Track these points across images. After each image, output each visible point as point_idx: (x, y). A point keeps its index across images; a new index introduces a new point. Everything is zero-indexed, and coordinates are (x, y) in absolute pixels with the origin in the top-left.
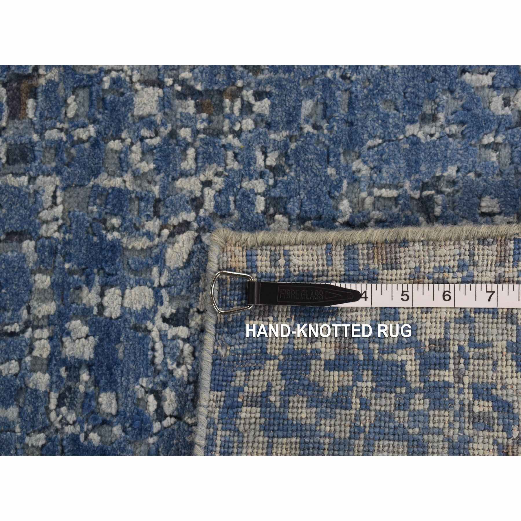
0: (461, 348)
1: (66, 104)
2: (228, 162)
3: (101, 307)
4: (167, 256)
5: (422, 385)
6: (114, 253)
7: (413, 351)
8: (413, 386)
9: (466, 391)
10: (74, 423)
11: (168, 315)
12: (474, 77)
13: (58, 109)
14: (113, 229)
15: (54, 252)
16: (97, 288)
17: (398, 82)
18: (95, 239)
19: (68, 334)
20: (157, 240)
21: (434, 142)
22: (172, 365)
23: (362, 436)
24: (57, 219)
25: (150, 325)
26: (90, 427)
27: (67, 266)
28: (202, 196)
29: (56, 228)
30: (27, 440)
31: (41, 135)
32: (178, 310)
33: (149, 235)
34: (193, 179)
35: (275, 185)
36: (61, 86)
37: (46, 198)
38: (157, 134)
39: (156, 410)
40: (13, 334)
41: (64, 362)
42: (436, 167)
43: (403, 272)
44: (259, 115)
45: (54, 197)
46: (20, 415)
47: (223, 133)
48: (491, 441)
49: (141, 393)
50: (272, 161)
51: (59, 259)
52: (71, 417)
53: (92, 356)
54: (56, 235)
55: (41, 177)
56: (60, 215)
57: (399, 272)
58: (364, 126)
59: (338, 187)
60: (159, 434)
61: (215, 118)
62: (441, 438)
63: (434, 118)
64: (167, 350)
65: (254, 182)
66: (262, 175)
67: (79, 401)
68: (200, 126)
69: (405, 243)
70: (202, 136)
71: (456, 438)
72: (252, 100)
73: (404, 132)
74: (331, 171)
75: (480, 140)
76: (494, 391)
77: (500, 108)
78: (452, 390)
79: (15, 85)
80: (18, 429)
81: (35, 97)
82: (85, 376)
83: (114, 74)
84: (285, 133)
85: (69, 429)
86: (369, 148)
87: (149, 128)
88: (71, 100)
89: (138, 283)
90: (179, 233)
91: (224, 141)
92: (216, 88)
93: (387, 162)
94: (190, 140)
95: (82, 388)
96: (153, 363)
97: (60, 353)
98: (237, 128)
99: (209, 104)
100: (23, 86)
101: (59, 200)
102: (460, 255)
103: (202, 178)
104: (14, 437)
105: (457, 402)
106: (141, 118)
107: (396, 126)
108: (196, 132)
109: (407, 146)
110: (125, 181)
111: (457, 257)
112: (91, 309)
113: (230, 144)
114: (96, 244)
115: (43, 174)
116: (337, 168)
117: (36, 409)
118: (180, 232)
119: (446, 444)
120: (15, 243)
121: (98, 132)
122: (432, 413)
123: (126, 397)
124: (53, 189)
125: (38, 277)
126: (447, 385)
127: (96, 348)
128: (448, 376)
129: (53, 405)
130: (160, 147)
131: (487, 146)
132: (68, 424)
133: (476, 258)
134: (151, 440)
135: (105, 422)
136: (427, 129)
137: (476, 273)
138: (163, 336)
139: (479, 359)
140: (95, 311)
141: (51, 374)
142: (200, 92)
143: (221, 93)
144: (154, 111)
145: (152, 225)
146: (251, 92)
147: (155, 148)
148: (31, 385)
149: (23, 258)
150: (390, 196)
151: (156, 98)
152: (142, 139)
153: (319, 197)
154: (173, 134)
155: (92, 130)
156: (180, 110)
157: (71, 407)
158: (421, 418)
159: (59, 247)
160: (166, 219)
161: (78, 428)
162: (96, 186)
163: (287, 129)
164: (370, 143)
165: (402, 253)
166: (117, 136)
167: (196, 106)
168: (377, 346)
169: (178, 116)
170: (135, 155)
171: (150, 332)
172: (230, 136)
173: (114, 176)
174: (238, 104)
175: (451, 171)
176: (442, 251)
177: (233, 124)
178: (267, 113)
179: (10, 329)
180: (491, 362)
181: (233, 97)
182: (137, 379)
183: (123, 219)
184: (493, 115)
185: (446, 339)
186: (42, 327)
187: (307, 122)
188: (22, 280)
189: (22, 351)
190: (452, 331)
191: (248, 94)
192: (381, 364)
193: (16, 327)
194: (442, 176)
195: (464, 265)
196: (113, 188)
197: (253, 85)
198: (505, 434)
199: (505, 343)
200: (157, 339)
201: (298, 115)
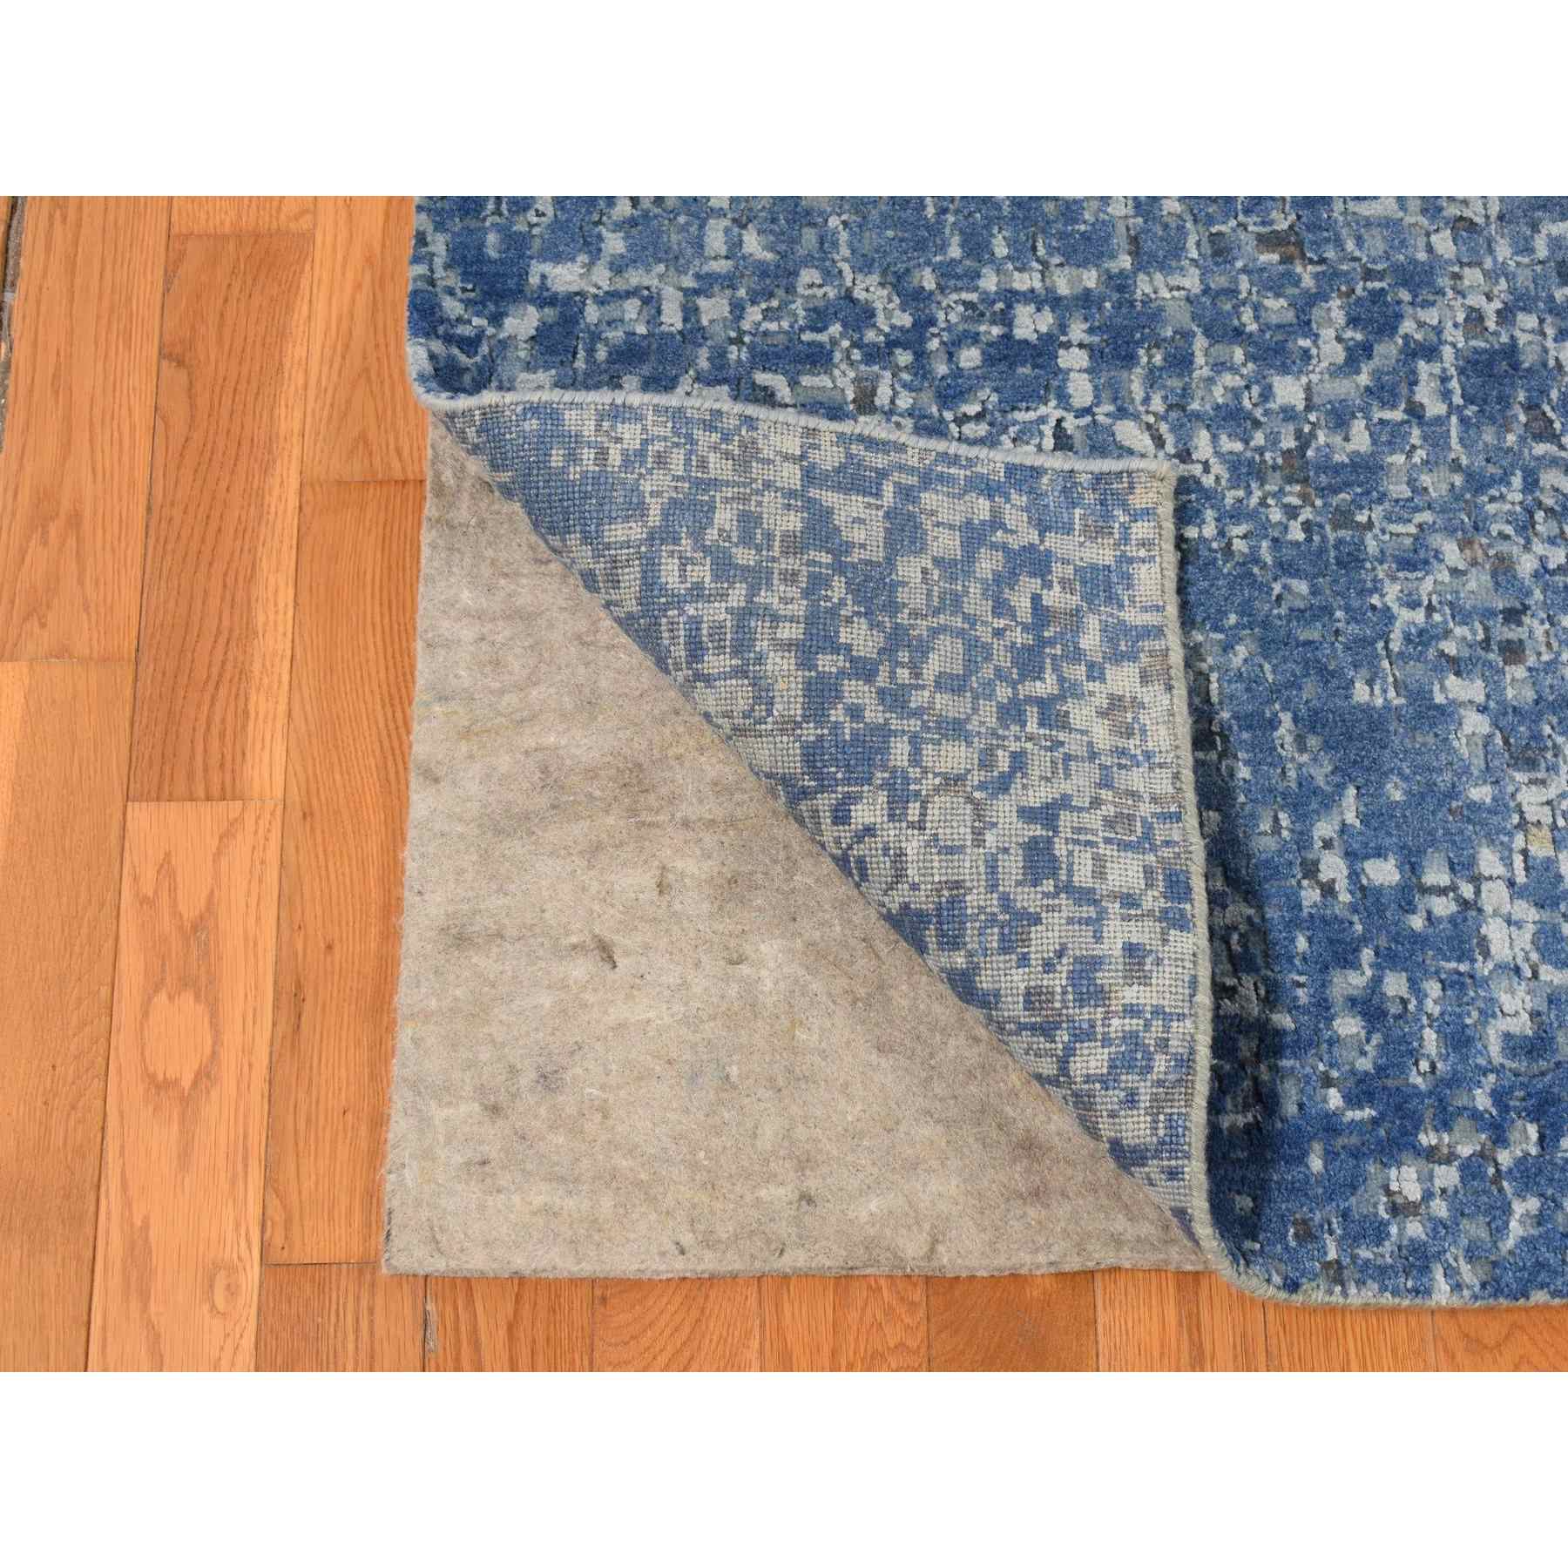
0: (1062, 744)
1: (1278, 295)
2: (1232, 491)
3: (1067, 345)
4: (1126, 422)
5: (1021, 697)
6: (1124, 358)
7: (1055, 692)
8: (1020, 687)
9: (1018, 744)
10: (947, 321)
11: (1064, 424)
12: (1352, 800)
13: (1271, 288)
14: (1150, 357)
15: (1121, 289)
16: (1087, 339)
17: (1339, 703)
18: (1138, 335)
19: (1039, 310)
20: (1142, 409)
21: (1275, 749)
22: (1012, 430)
23: (966, 626)
24: (1155, 292)
25: (1053, 403)
26: (945, 339)
27: (1108, 305)
28: (1193, 462)
29: (1146, 291)
30: (928, 270)
31: (1244, 270)
32: (1070, 437)
33: (1147, 400)
34: (1211, 450)
35: (1210, 550)
36: (1297, 291)
37: (1175, 280)
38: (1255, 405)
39: (965, 415)
40: (1034, 249)
41: (1010, 306)
42: (1247, 751)
43: (1138, 690)
44: (1286, 528)
45: (1179, 288)
46: (953, 260)
47: (1262, 485)
48: (969, 767)
49: (982, 395)
50: (1239, 546)
51: (1115, 296)
52: (953, 318)
53: (1017, 337)
54: (1139, 292)
55: (1198, 272)
56: (1160, 295)
57: (1138, 685)
58: (1285, 660)
59: (1216, 629)
60: (942, 420)
61: (1278, 474)
62: (969, 711)
63: (1302, 749)
64: (1028, 426)
65: (1213, 524)
66: (1221, 533)
67: (971, 327)
68: (1268, 456)
69: (1170, 688)
70: (1257, 458)
71: (969, 727)
72: (1301, 519)
73: (1284, 709)
74: (1233, 619)
75: (1282, 808)
76: (1019, 775)
77: (1320, 833)
78: (1018, 728)
79: (1293, 239)
80: (938, 258)
81: (1281, 262)
82: (996, 331)
83: (1314, 351)
84: (1269, 560)
85: (941, 316)
86: (1261, 666)
87: (1261, 395)
88: (1282, 302)
89: (1096, 388)
90: (1151, 435)
91: (1254, 485)
92: (1312, 474)
93: (1248, 690)
94: (1252, 444)
95: (983, 328)
96: (1013, 409)
97: (1019, 301)
98: (1270, 501)
99: (1292, 466)
100: (1292, 248)
101: (1176, 293)
102: (1160, 752)
103: (1212, 461)
104: (930, 255)
105: (1007, 733)
106: (1270, 387)
107: (1289, 700)
108: (1260, 451)
109: (1268, 715)
110: (1201, 368)
111: (1157, 749)
112: (1065, 334)
113: (1251, 493)
114: (1133, 336)
115: (1203, 274)
116: (1237, 626)
117: (958, 277)
118: (1153, 437)
119: (963, 716)
120: (1127, 247)
121: (1251, 335)
122: (994, 703)
123: (977, 377)
124: (1187, 286)
125: (1094, 273)
126: (1023, 725)
127: (1026, 342)
128: (1032, 726)
129: (965, 296)
130: (1242, 409)
131: (1276, 819)
132: (946, 314)
133: (1158, 770)
134: (934, 409)
135: (951, 355)
136: (1289, 739)
137: (1141, 770)
138: (1042, 420)
139: (1052, 762)
140: (1063, 339)
141: (996, 293)
142: (1304, 456)
143: (1305, 481)
144: (1279, 401)
145: (1157, 404)
146: (1311, 517)
147: (1240, 403)
148: (984, 271)
149: (1113, 257)
150: (1211, 694)
151: (1293, 402)
152: (1248, 387)
153: (1202, 604)
154: (1257, 424)
155: (1252, 327)
156: (1283, 431)
157: (965, 319)
158: (987, 692)
159: (1127, 296)
160: (1164, 418)
161: (943, 325)
162: (1194, 335)
163: (1274, 562)
164: (1267, 667)
165: (1158, 688)
166: (1249, 357)
167: (1289, 451)
168: (1059, 653)
169: (1276, 430)
170: (1229, 380)
171: (1046, 404)
172: (1259, 493)
173: (1206, 355)
174: (1295, 501)
175: (1244, 772)
176: (1163, 731)
177: (1274, 495)
178: (1289, 537)
179: (1040, 245)
180: (1049, 775)
181: (1304, 497)
182: (996, 390)
183: (1161, 369)
184: (1312, 825)
185: (1071, 730)
186: (1043, 280)
187: (1285, 587)
188: (1090, 256)
189: (1018, 259)
190: (1079, 737)
191: (1306, 514)
192: (1041, 654)
193: (1041, 251)
194: (1238, 760)
195: (1149, 757)
196: (1192, 354)
197: (1318, 519)
198: (976, 783)
199: (1070, 792)
200: (1039, 413)
201: (1292, 576)
